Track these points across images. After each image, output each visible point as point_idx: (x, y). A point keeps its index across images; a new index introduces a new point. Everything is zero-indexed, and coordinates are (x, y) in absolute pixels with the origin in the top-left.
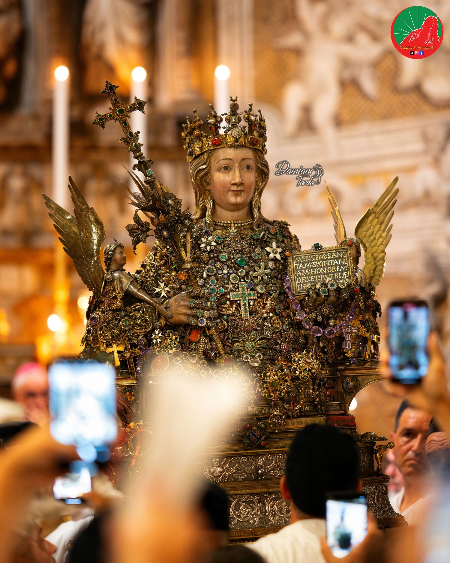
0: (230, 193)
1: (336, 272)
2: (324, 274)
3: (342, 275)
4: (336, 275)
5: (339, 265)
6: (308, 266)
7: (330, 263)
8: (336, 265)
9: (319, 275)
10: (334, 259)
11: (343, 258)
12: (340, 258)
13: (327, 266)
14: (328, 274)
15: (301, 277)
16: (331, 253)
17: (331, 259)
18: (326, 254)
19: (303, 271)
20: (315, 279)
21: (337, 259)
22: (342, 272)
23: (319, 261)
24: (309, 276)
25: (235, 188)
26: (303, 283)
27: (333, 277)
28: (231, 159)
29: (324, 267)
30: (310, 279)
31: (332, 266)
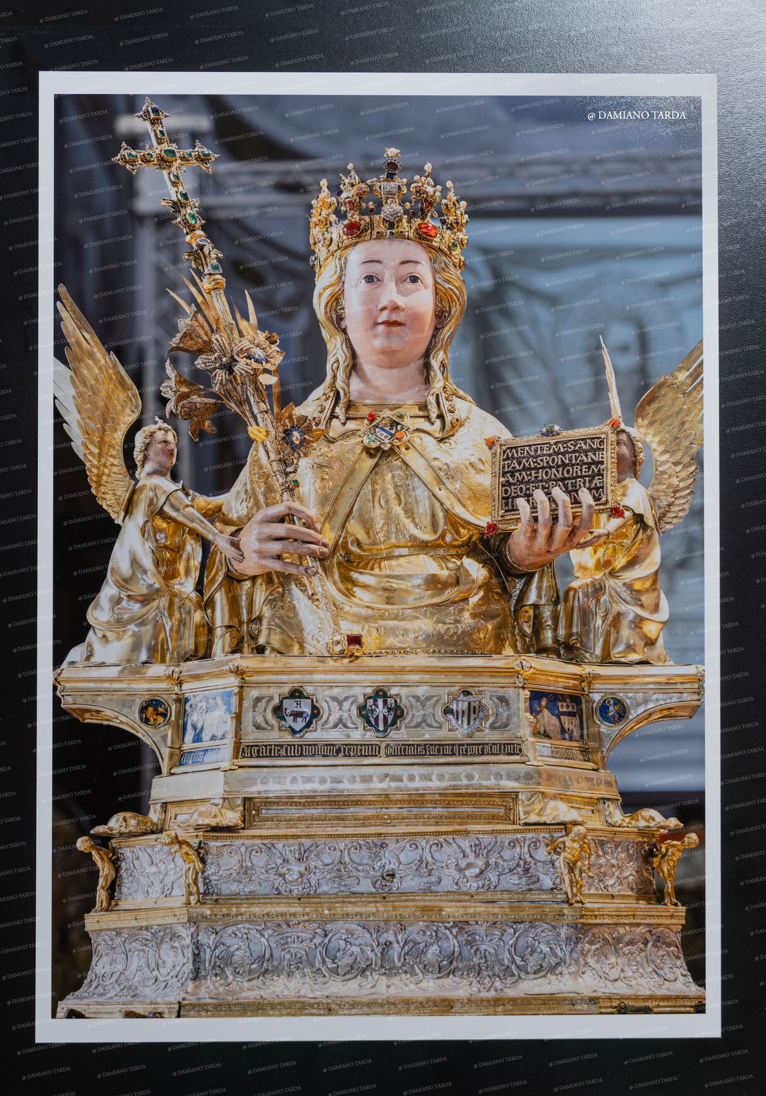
0: (378, 328)
1: (582, 477)
2: (557, 480)
3: (591, 482)
4: (580, 482)
5: (586, 464)
6: (527, 465)
7: (570, 460)
8: (583, 463)
10: (579, 450)
11: (595, 450)
12: (591, 449)
13: (565, 466)
14: (563, 480)
15: (511, 484)
16: (575, 440)
17: (574, 452)
18: (565, 442)
19: (517, 474)
21: (585, 451)
22: (594, 476)
23: (551, 455)
24: (528, 482)
26: (514, 497)
27: (575, 486)
28: (379, 262)
29: (558, 466)
30: (528, 489)
31: (573, 465)
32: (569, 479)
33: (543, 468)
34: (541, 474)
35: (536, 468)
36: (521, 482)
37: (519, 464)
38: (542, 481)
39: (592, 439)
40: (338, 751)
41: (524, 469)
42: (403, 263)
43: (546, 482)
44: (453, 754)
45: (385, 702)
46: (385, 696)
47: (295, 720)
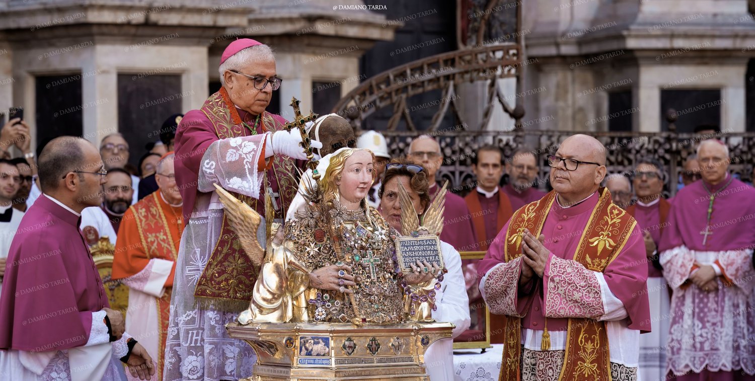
0: (358, 189)
1: (431, 256)
2: (422, 256)
3: (435, 258)
4: (431, 258)
5: (432, 250)
6: (411, 249)
7: (426, 248)
8: (430, 250)
9: (419, 256)
10: (429, 245)
11: (434, 245)
12: (432, 245)
13: (424, 251)
14: (425, 256)
15: (406, 257)
16: (426, 240)
17: (427, 245)
18: (423, 240)
19: (408, 253)
20: (416, 260)
21: (431, 245)
22: (435, 256)
23: (418, 246)
24: (412, 257)
25: (362, 186)
26: (408, 262)
27: (429, 259)
28: (361, 164)
29: (422, 251)
30: (413, 259)
31: (427, 251)
32: (427, 256)
33: (417, 251)
34: (416, 254)
35: (414, 251)
36: (410, 256)
37: (408, 248)
38: (417, 256)
39: (432, 240)
40: (363, 361)
41: (410, 251)
42: (369, 164)
43: (418, 256)
44: (395, 362)
45: (375, 342)
46: (375, 340)
47: (349, 349)
